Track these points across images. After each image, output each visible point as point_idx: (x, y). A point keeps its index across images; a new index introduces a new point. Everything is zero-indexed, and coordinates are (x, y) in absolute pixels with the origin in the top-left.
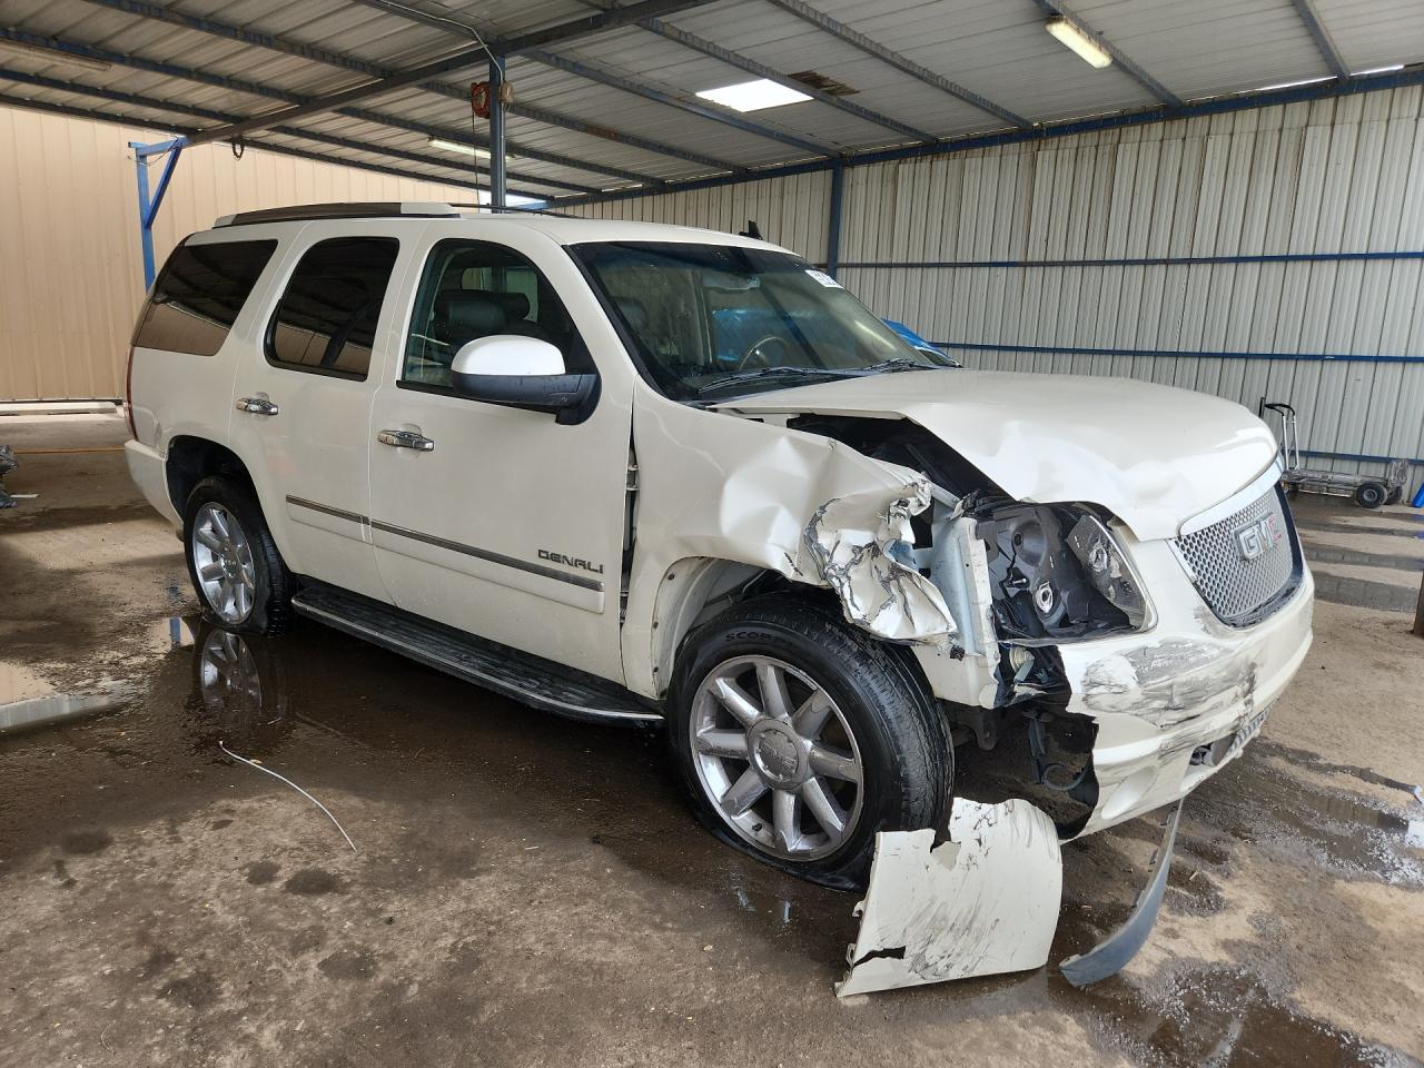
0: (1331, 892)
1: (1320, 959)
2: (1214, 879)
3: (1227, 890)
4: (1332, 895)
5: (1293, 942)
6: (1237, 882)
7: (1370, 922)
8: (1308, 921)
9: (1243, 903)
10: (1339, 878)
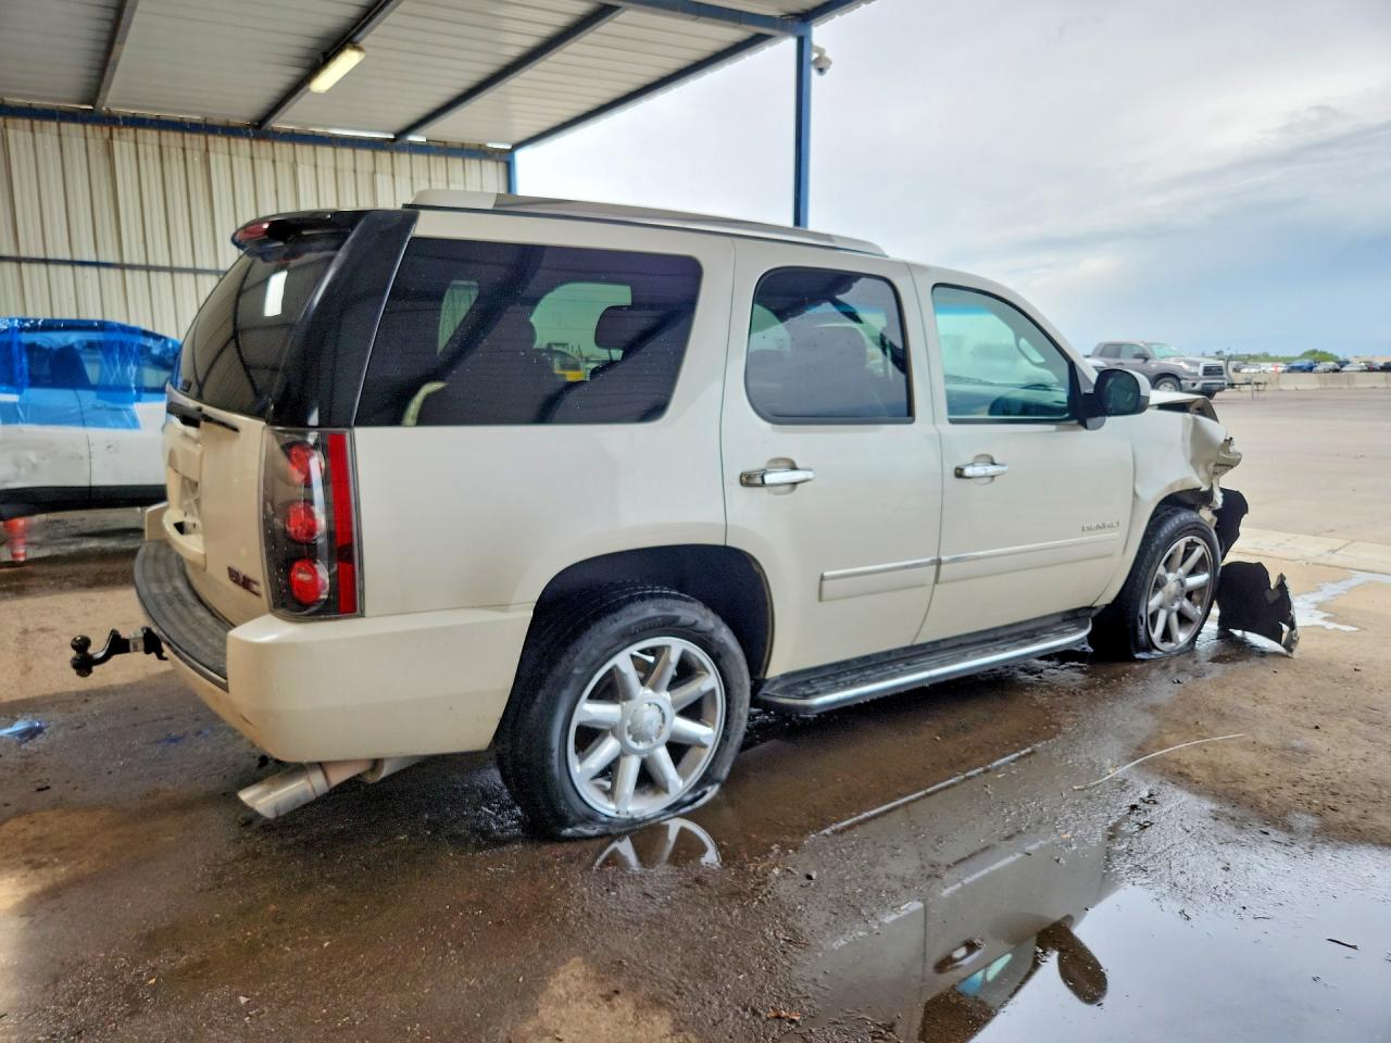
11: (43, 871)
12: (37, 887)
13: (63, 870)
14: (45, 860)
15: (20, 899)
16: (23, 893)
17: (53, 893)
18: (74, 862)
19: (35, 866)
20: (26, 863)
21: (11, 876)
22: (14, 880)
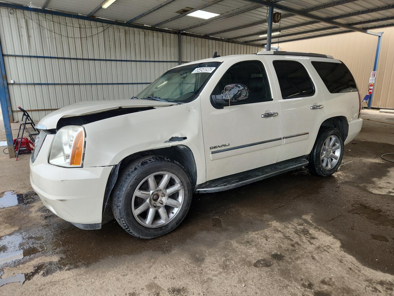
0: (18, 226)
1: (16, 213)
2: (43, 214)
3: (40, 213)
4: (18, 225)
5: (22, 213)
6: (39, 216)
7: (7, 225)
8: (21, 217)
9: (35, 213)
10: (18, 230)
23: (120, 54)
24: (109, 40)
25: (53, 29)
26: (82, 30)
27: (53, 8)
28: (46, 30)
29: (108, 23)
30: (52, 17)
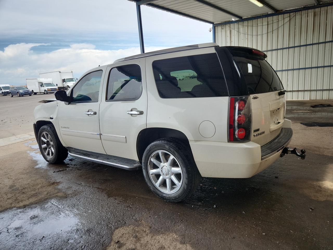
11: (318, 185)
12: (321, 182)
13: (315, 183)
14: (318, 187)
15: (324, 181)
16: (324, 182)
17: (318, 180)
18: (312, 184)
19: (320, 187)
20: (321, 188)
21: (325, 187)
22: (325, 186)
23: (305, 39)
24: (295, 27)
25: (247, 32)
26: (270, 26)
27: (249, 16)
28: (242, 34)
29: (295, 12)
30: (248, 22)
